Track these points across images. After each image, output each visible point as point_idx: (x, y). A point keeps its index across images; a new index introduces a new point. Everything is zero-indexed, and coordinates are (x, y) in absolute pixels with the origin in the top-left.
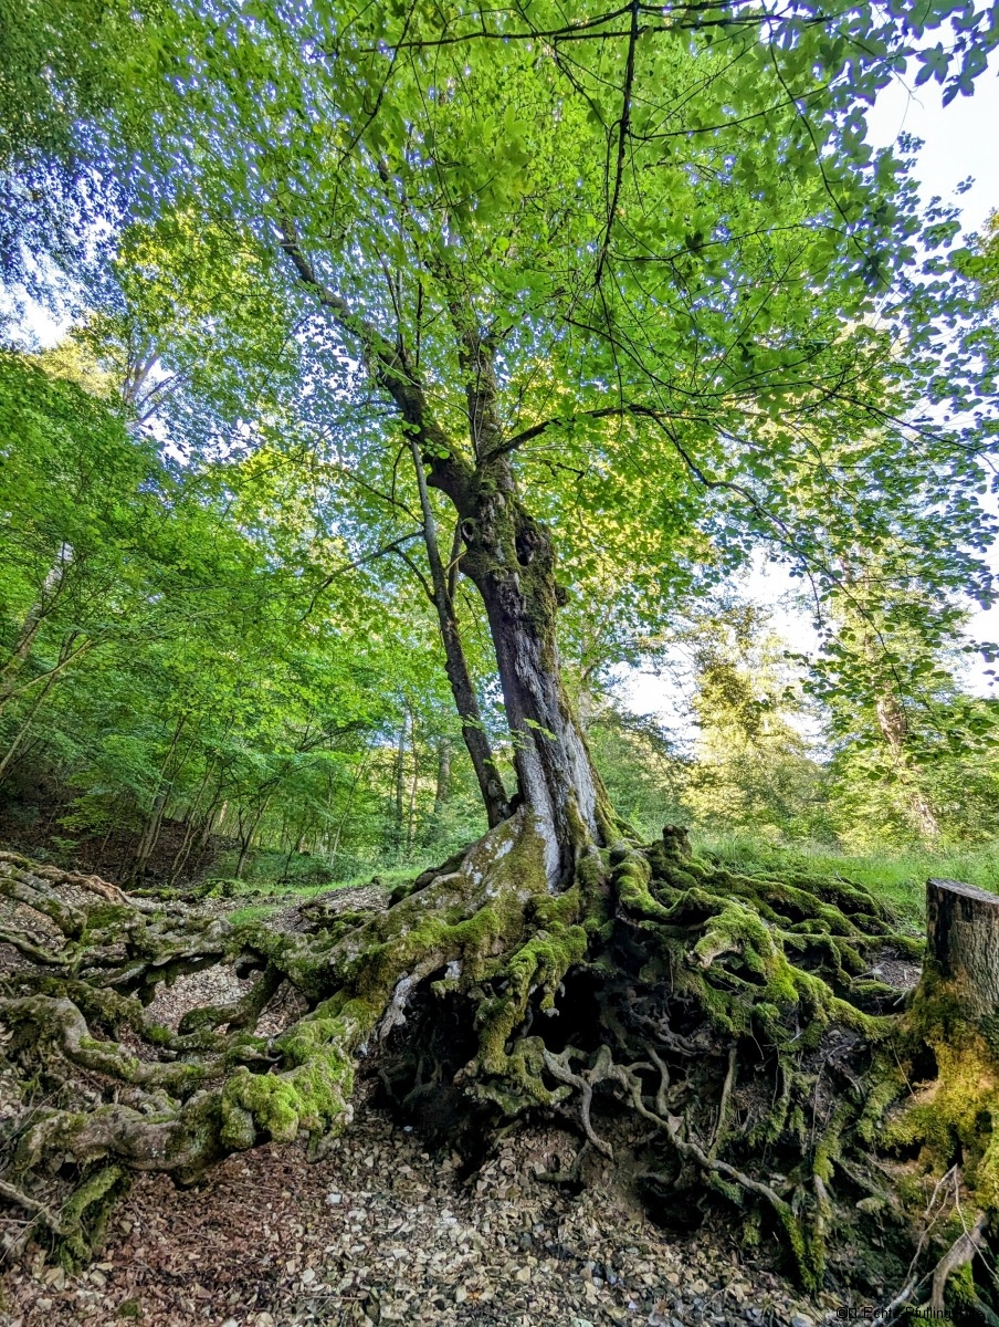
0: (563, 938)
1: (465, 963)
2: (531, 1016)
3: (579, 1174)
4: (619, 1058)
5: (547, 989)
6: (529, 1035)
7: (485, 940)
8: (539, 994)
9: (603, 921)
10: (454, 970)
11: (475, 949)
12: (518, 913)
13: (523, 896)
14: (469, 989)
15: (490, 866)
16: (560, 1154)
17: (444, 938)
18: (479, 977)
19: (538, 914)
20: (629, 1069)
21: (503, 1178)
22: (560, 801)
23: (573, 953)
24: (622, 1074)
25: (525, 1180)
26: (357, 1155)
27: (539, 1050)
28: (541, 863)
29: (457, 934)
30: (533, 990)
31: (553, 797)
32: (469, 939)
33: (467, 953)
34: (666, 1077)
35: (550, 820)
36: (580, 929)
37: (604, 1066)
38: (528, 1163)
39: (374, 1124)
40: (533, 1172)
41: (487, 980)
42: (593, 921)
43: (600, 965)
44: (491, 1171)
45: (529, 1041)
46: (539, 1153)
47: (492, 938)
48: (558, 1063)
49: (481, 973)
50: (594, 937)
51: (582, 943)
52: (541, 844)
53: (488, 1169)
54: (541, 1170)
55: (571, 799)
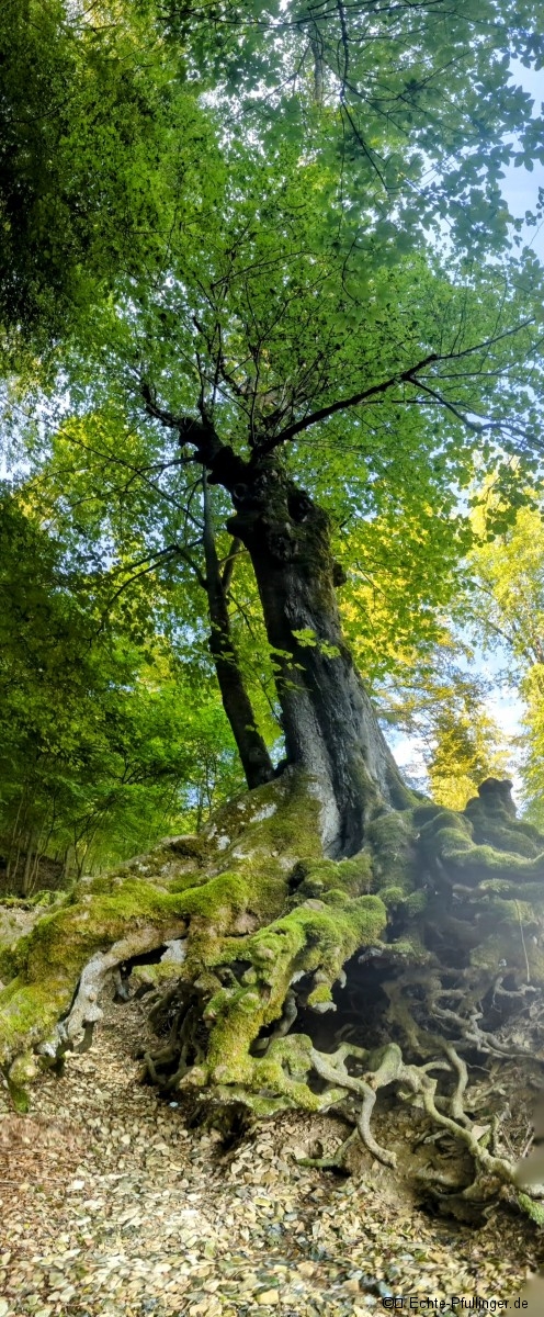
0: (348, 910)
1: (191, 942)
2: (294, 1011)
3: (344, 1160)
4: (412, 1059)
5: (320, 976)
6: (290, 1032)
7: (223, 912)
8: (307, 984)
9: (409, 890)
10: (176, 952)
11: (205, 923)
12: (279, 882)
13: (287, 864)
14: (196, 977)
15: (242, 829)
16: (323, 1141)
17: (157, 908)
18: (211, 961)
19: (309, 879)
20: (422, 1070)
21: (259, 1161)
22: (343, 758)
23: (365, 930)
24: (414, 1075)
25: (284, 1165)
26: (114, 1133)
27: (304, 1050)
28: (315, 829)
29: (177, 903)
30: (297, 977)
31: (332, 753)
32: (197, 911)
33: (193, 929)
34: (464, 1078)
35: (328, 781)
36: (376, 898)
37: (391, 1067)
38: (287, 1149)
39: (140, 1102)
40: (292, 1157)
41: (225, 965)
42: (395, 890)
43: (405, 946)
44: (247, 1154)
45: (291, 1039)
46: (301, 1139)
47: (236, 911)
48: (331, 1064)
49: (214, 955)
50: (397, 912)
51: (380, 917)
52: (315, 807)
53: (244, 1152)
54: (301, 1155)
55: (357, 756)
